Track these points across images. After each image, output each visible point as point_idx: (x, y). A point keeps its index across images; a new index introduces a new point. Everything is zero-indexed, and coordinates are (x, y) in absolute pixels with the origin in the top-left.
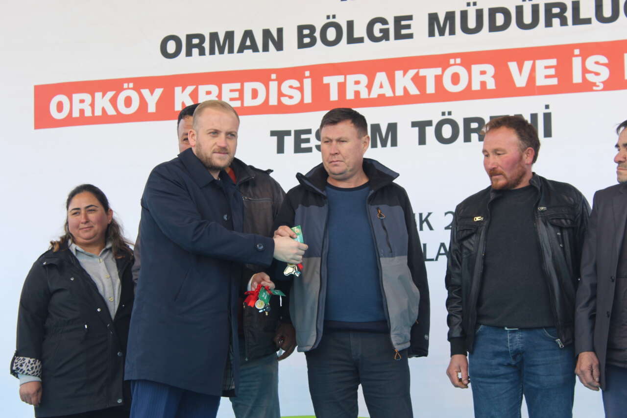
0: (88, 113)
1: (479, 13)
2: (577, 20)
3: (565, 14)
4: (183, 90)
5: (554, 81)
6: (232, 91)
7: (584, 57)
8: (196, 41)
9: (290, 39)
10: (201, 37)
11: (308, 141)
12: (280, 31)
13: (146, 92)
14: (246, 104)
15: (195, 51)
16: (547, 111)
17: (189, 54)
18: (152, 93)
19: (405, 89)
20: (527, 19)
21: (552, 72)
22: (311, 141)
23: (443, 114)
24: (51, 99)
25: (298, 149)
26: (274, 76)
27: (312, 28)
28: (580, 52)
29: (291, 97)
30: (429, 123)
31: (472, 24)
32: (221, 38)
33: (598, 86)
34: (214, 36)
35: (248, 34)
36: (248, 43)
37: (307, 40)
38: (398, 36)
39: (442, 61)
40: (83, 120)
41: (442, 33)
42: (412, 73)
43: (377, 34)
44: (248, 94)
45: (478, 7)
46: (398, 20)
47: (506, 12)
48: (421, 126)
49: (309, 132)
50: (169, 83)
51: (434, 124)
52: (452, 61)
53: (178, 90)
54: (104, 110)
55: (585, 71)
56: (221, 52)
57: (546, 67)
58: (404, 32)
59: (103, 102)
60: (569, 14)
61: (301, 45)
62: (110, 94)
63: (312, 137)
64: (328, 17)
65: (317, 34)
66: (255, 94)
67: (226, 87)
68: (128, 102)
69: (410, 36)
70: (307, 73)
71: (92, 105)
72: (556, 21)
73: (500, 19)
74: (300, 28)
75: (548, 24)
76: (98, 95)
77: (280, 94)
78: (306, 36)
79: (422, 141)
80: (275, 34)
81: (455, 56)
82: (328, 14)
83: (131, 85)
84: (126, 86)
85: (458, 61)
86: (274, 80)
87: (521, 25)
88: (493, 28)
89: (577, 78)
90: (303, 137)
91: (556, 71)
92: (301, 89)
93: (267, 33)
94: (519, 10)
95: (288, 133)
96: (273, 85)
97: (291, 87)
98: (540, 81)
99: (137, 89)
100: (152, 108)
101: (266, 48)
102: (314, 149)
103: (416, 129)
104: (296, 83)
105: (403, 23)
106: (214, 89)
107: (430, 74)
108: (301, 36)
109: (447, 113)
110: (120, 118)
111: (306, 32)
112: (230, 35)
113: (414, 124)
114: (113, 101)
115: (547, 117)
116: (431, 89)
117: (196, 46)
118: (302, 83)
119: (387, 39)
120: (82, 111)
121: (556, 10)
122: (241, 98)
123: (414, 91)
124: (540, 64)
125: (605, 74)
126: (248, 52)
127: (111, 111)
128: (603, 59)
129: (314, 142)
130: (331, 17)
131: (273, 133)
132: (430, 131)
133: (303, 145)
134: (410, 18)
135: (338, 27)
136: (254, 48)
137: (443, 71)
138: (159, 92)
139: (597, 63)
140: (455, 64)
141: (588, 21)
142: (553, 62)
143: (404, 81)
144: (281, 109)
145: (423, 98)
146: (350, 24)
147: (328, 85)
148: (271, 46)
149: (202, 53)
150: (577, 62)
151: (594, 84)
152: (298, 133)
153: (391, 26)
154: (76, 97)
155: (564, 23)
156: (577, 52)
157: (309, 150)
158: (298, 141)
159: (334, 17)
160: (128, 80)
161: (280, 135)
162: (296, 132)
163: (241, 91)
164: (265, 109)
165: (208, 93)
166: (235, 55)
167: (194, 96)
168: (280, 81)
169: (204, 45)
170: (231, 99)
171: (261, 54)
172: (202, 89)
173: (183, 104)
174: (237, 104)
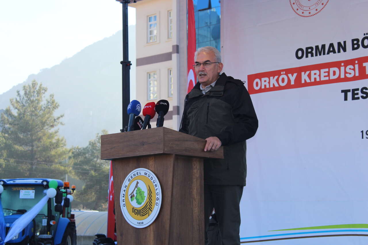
0: (268, 87)
4: (305, 73)
6: (325, 72)
8: (310, 50)
9: (349, 46)
10: (312, 48)
11: (357, 94)
12: (345, 42)
13: (290, 75)
14: (331, 78)
15: (309, 55)
17: (307, 57)
18: (292, 75)
22: (359, 94)
24: (254, 80)
25: (354, 98)
26: (343, 64)
27: (358, 40)
29: (350, 74)
32: (320, 48)
34: (317, 47)
35: (331, 45)
36: (331, 49)
37: (356, 46)
40: (266, 90)
49: (358, 89)
50: (299, 70)
54: (274, 85)
56: (320, 54)
59: (273, 81)
61: (354, 49)
62: (276, 77)
63: (359, 92)
64: (365, 34)
65: (360, 43)
66: (334, 73)
67: (322, 71)
68: (283, 80)
70: (356, 62)
71: (269, 83)
74: (353, 41)
76: (271, 78)
77: (346, 73)
78: (355, 44)
80: (343, 44)
82: (364, 33)
83: (284, 73)
84: (282, 73)
86: (342, 66)
90: (356, 92)
92: (354, 69)
93: (339, 44)
95: (349, 91)
96: (342, 68)
97: (350, 69)
99: (286, 74)
100: (292, 83)
101: (339, 51)
102: (360, 98)
104: (352, 67)
106: (317, 72)
108: (353, 44)
110: (280, 88)
111: (355, 42)
112: (323, 46)
114: (277, 80)
117: (310, 53)
118: (354, 67)
120: (265, 86)
122: (329, 76)
126: (331, 54)
127: (276, 85)
129: (360, 94)
131: (342, 91)
133: (356, 96)
136: (334, 52)
138: (295, 75)
144: (346, 79)
147: (365, 67)
148: (341, 50)
149: (312, 56)
152: (354, 90)
154: (263, 79)
157: (358, 98)
158: (354, 94)
159: (367, 34)
160: (283, 70)
161: (345, 92)
162: (353, 90)
163: (329, 72)
164: (339, 80)
165: (315, 74)
166: (326, 55)
167: (309, 76)
168: (345, 66)
169: (313, 52)
170: (325, 76)
171: (337, 54)
172: (313, 72)
173: (305, 80)
174: (327, 78)
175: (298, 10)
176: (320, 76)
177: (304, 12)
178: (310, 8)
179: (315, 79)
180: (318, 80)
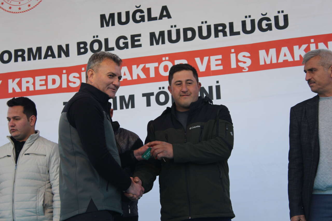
1: (178, 31)
2: (233, 33)
3: (225, 30)
4: (13, 81)
5: (221, 68)
6: (41, 80)
7: (237, 53)
8: (20, 53)
9: (73, 50)
10: (23, 51)
12: (67, 46)
14: (49, 88)
15: (20, 59)
16: (218, 84)
17: (16, 60)
19: (138, 75)
20: (205, 33)
21: (219, 62)
23: (160, 88)
26: (64, 71)
27: (85, 43)
28: (235, 50)
29: (74, 83)
30: (152, 94)
31: (174, 37)
32: (34, 51)
33: (245, 69)
34: (30, 50)
35: (50, 48)
36: (50, 53)
37: (82, 50)
38: (133, 46)
39: (158, 59)
41: (158, 43)
42: (141, 66)
43: (121, 45)
44: (50, 82)
45: (177, 28)
46: (133, 37)
47: (192, 30)
48: (148, 96)
50: (5, 78)
51: (155, 94)
52: (164, 59)
53: (10, 81)
55: (238, 61)
56: (35, 59)
57: (216, 60)
58: (136, 43)
60: (227, 30)
61: (79, 53)
64: (94, 37)
65: (88, 47)
66: (54, 82)
67: (38, 78)
69: (140, 46)
70: (83, 69)
72: (221, 34)
73: (189, 34)
74: (79, 44)
75: (217, 36)
77: (68, 81)
78: (82, 48)
79: (149, 104)
80: (65, 48)
81: (165, 55)
82: (94, 35)
85: (167, 58)
86: (64, 74)
87: (201, 37)
88: (186, 39)
89: (233, 65)
91: (222, 62)
92: (80, 78)
93: (60, 47)
94: (200, 28)
96: (64, 77)
97: (74, 77)
98: (213, 68)
101: (60, 56)
103: (145, 98)
104: (77, 75)
105: (136, 38)
106: (31, 80)
107: (152, 66)
108: (79, 48)
109: (162, 88)
111: (82, 46)
112: (39, 49)
113: (144, 95)
115: (218, 88)
116: (152, 74)
117: (20, 56)
118: (80, 75)
119: (127, 48)
121: (220, 28)
122: (46, 84)
123: (143, 76)
124: (213, 58)
125: (249, 62)
126: (50, 58)
128: (248, 54)
130: (96, 37)
132: (153, 99)
134: (139, 35)
135: (99, 42)
136: (54, 56)
137: (159, 65)
139: (244, 56)
140: (166, 60)
141: (238, 33)
142: (220, 57)
143: (137, 71)
145: (148, 80)
146: (106, 40)
148: (63, 54)
149: (23, 60)
150: (233, 56)
151: (243, 68)
153: (129, 41)
155: (225, 35)
156: (233, 51)
159: (97, 36)
163: (46, 81)
164: (60, 90)
165: (28, 82)
166: (42, 60)
167: (19, 84)
168: (68, 74)
169: (25, 55)
170: (41, 85)
171: (57, 59)
172: (24, 80)
173: (13, 89)
174: (44, 88)
175: (3, 5)
176: (34, 84)
177: (12, 7)
178: (20, 3)
179: (28, 88)
180: (31, 89)
